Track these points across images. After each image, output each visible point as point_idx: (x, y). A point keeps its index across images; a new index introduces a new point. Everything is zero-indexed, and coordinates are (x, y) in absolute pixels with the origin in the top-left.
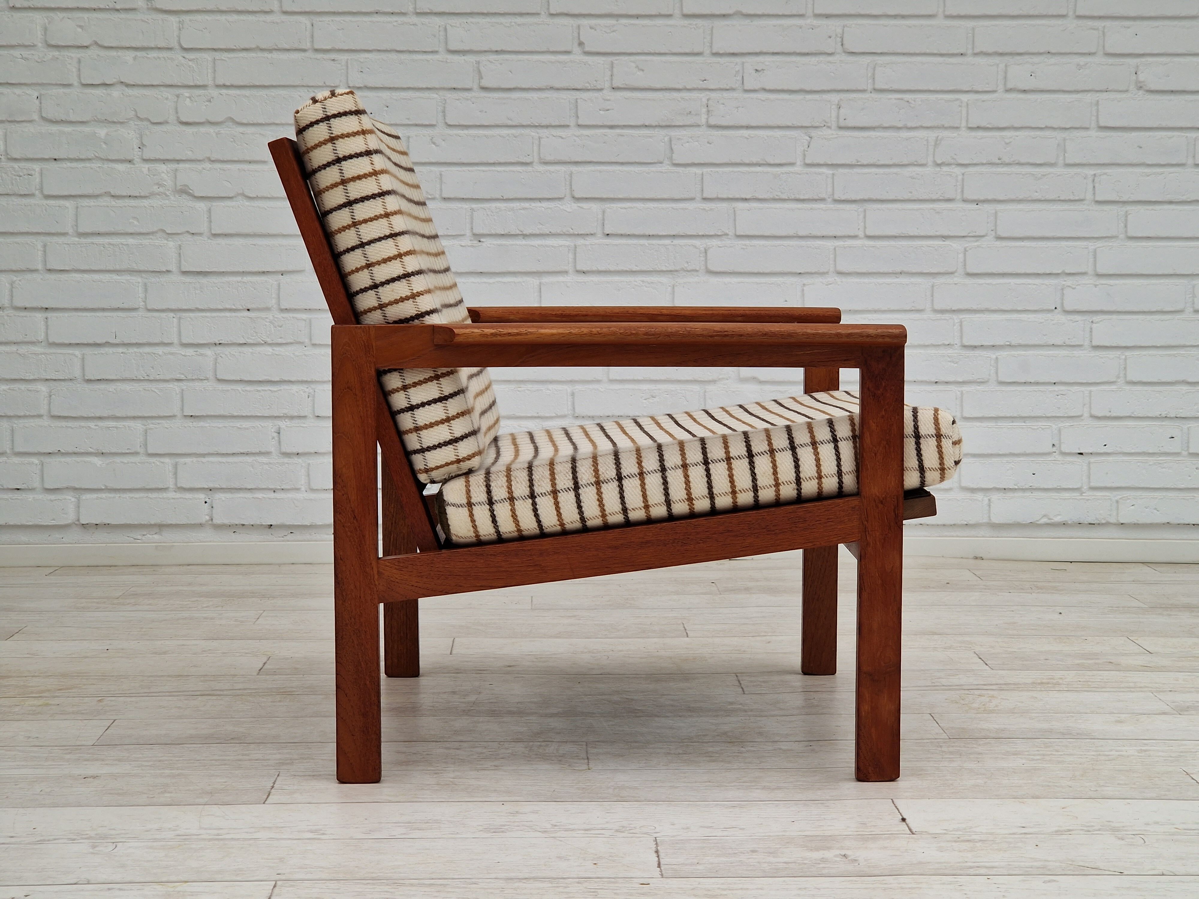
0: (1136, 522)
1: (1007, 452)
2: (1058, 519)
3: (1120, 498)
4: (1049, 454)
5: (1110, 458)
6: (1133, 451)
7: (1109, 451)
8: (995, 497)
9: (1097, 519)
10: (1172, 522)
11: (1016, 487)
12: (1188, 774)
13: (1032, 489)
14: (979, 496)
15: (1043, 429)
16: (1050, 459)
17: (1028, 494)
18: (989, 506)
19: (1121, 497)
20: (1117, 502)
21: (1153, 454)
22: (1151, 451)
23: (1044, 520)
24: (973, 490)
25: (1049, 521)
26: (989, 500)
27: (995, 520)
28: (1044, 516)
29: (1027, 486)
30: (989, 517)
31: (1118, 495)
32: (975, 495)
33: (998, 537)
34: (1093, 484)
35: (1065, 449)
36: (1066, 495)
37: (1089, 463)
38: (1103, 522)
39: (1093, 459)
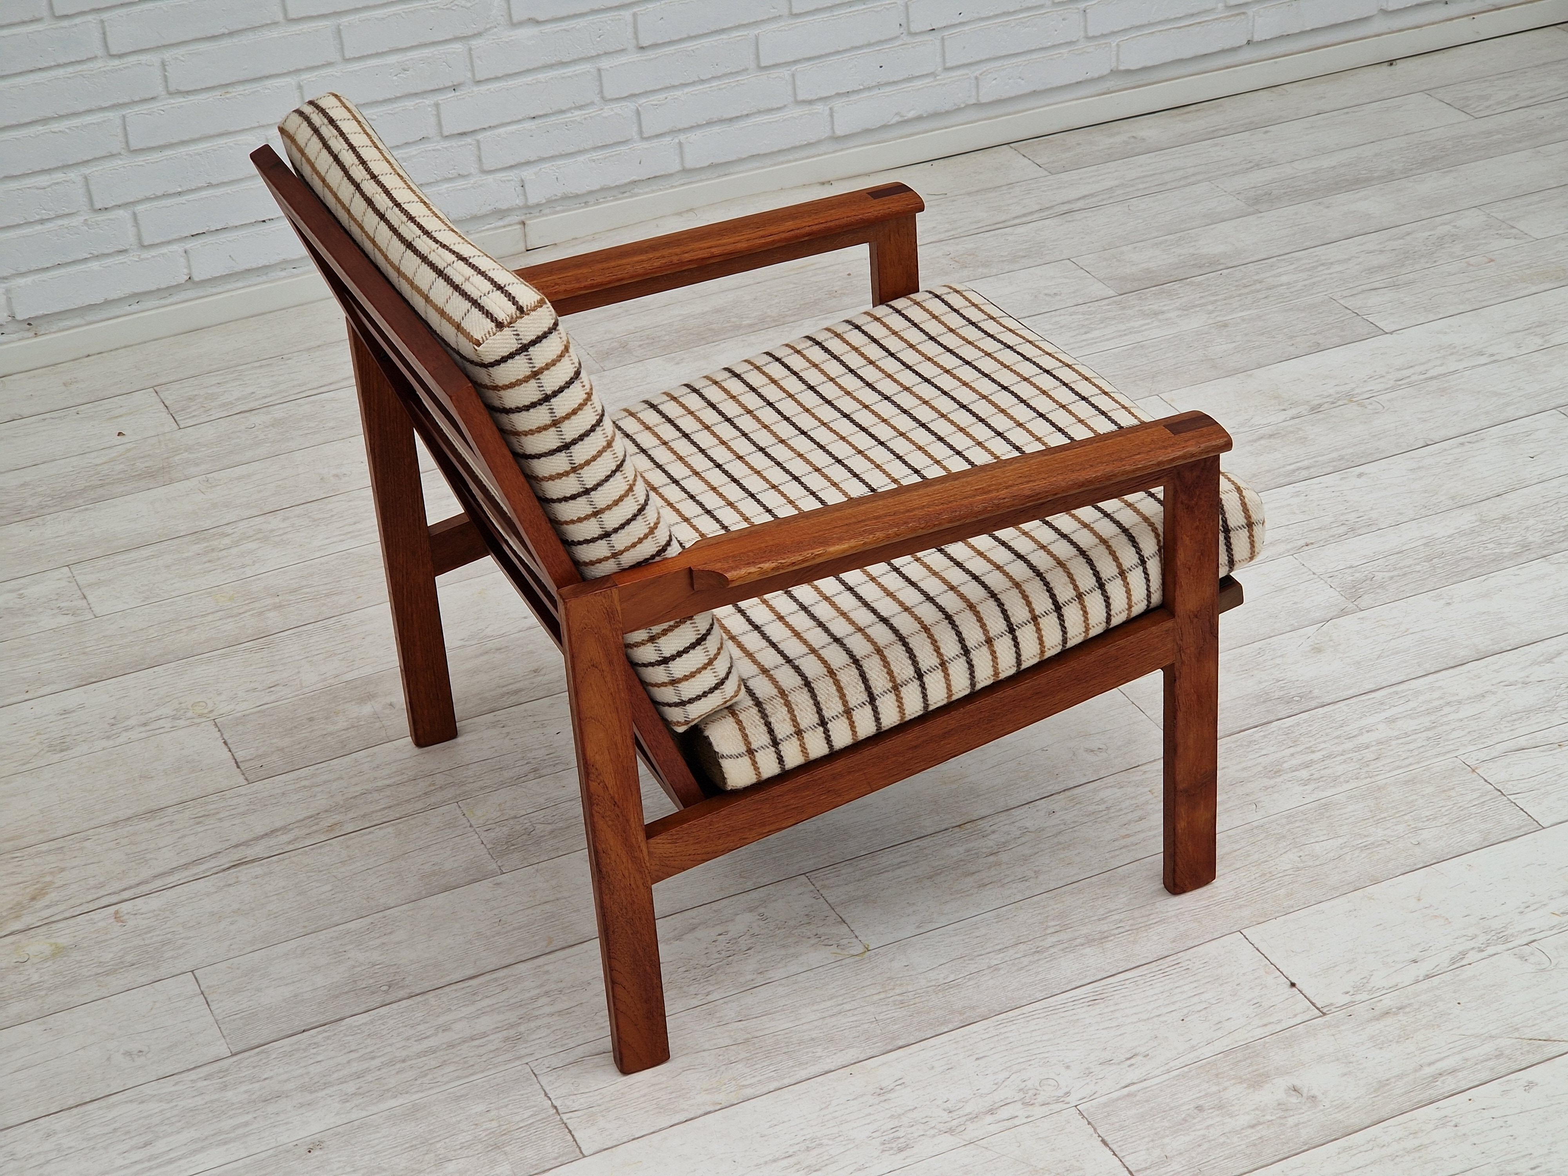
0: (999, 98)
1: (848, 47)
2: (911, 115)
3: (981, 74)
4: (897, 38)
5: (967, 28)
6: (992, 14)
7: (965, 20)
8: (838, 104)
9: (955, 104)
10: (1038, 89)
11: (861, 87)
12: (1474, 771)
13: (879, 86)
14: (819, 107)
15: (888, 9)
16: (897, 44)
17: (875, 92)
18: (832, 116)
19: (981, 71)
20: (976, 78)
21: (1015, 12)
22: (1012, 10)
23: (897, 119)
24: (810, 102)
25: (901, 119)
26: (831, 109)
27: (839, 132)
28: (896, 114)
29: (874, 84)
30: (833, 129)
31: (976, 71)
32: (814, 107)
33: (842, 150)
34: (948, 65)
35: (914, 28)
36: (918, 83)
37: (943, 39)
38: (963, 106)
39: (946, 33)
